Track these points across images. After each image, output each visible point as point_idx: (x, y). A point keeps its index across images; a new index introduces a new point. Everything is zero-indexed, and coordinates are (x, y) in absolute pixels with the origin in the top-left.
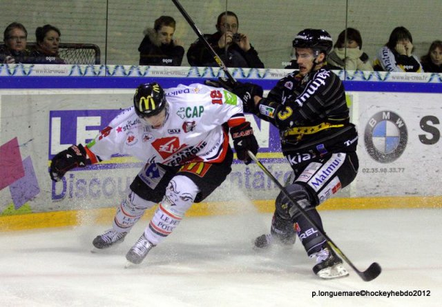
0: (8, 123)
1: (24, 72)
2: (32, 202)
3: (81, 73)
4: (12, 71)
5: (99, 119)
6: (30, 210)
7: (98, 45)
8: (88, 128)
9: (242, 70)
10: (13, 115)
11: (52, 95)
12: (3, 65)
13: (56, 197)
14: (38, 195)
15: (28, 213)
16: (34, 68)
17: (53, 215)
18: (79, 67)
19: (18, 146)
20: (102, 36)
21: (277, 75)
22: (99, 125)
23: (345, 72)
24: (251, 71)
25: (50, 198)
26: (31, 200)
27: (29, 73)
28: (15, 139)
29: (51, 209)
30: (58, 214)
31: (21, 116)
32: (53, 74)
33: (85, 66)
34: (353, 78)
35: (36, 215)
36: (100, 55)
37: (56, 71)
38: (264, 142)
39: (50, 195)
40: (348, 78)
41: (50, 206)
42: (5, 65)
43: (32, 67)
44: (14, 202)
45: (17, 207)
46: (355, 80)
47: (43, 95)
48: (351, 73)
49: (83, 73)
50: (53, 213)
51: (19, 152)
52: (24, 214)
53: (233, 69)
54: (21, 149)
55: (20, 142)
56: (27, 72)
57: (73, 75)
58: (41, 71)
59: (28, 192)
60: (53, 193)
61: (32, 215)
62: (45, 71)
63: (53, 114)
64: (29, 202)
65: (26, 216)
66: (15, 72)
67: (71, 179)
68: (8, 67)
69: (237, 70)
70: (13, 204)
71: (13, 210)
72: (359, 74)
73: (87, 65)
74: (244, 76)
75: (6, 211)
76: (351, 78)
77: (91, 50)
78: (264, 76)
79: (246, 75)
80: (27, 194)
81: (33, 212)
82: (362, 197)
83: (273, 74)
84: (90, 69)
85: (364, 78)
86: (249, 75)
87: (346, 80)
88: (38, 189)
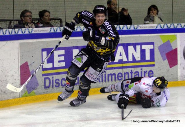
0: (23, 55)
1: (29, 32)
2: (36, 90)
3: (55, 31)
4: (24, 32)
5: (64, 51)
6: (35, 94)
7: (61, 18)
8: (59, 56)
9: (127, 26)
10: (25, 52)
11: (42, 42)
12: (19, 29)
13: (46, 87)
14: (38, 87)
15: (34, 95)
16: (33, 30)
17: (45, 96)
18: (54, 28)
19: (28, 65)
20: (63, 14)
21: (142, 27)
22: (64, 54)
23: (173, 25)
24: (131, 26)
25: (44, 88)
26: (35, 89)
27: (31, 32)
28: (27, 63)
29: (44, 93)
30: (47, 95)
31: (29, 51)
32: (42, 32)
33: (56, 28)
34: (177, 27)
35: (38, 96)
36: (62, 23)
37: (44, 31)
38: (138, 58)
39: (43, 86)
40: (174, 27)
41: (44, 91)
42: (20, 29)
43: (32, 29)
44: (27, 90)
45: (29, 93)
46: (178, 28)
47: (38, 42)
48: (175, 25)
49: (56, 31)
50: (45, 95)
51: (29, 68)
52: (32, 95)
53: (123, 26)
54: (29, 66)
55: (29, 64)
56: (30, 32)
57: (51, 32)
58: (37, 31)
59: (33, 86)
60: (45, 86)
61: (36, 96)
62: (38, 31)
63: (43, 50)
64: (34, 90)
65: (33, 96)
66: (25, 32)
67: (53, 79)
68: (22, 30)
69: (124, 26)
70: (27, 92)
71: (27, 94)
72: (179, 25)
73: (57, 27)
74: (128, 28)
75: (24, 95)
76: (176, 27)
77: (58, 20)
78: (137, 28)
79: (129, 28)
80: (33, 87)
81: (36, 95)
82: (184, 81)
83: (141, 27)
84: (58, 29)
85: (182, 27)
86: (130, 28)
87: (174, 28)
88: (38, 84)
